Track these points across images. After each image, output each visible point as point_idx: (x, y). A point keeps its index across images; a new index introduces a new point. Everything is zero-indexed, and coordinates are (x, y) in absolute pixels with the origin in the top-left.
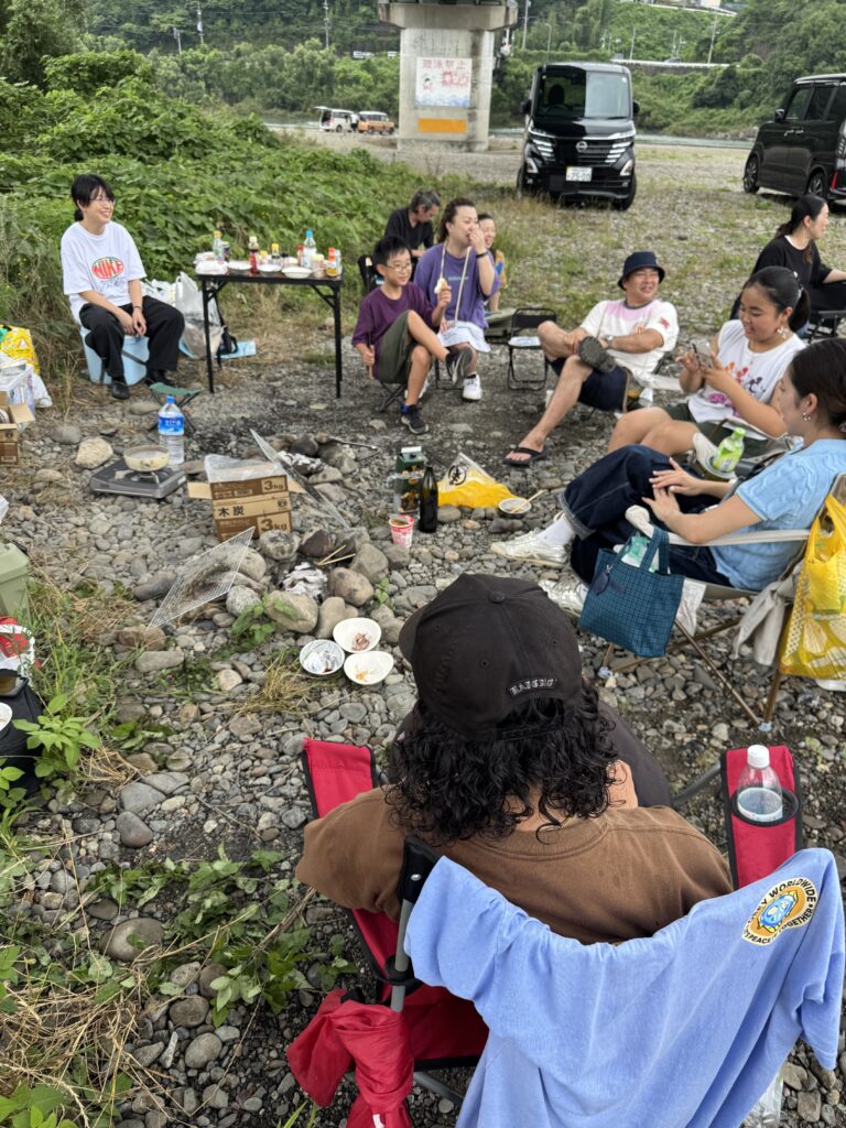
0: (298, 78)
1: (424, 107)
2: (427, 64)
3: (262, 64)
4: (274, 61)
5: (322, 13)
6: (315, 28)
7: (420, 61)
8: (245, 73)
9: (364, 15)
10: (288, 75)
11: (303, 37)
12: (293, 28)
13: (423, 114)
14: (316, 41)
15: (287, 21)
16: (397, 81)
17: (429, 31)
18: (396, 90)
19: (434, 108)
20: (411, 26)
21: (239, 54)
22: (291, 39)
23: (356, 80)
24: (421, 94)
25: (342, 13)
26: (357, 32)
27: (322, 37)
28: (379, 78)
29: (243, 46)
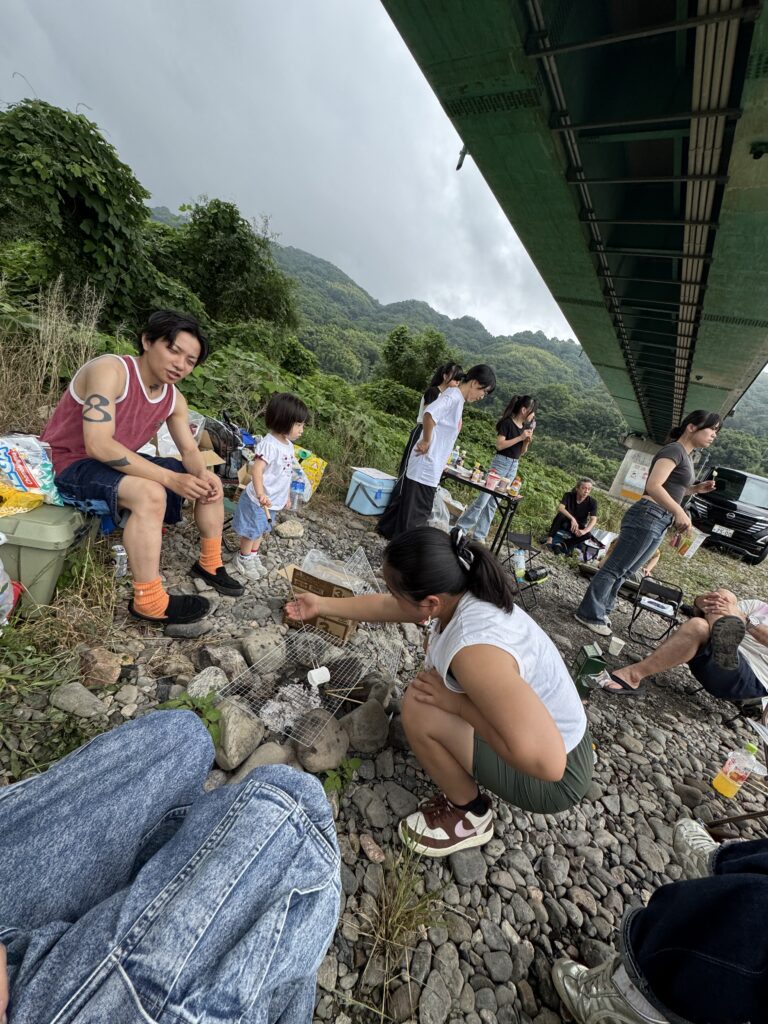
0: (567, 457)
1: (627, 485)
2: (637, 467)
3: (553, 446)
4: (559, 447)
5: (591, 435)
6: (585, 440)
7: (633, 465)
8: (543, 448)
9: (612, 442)
10: (563, 455)
11: (576, 442)
12: (574, 437)
13: (625, 488)
14: (583, 445)
15: (573, 434)
16: (616, 471)
17: (644, 454)
18: (614, 476)
19: (632, 487)
20: (634, 449)
21: (544, 440)
22: (570, 441)
23: (596, 466)
24: (628, 479)
25: (601, 438)
26: (605, 447)
27: (587, 445)
28: (607, 468)
29: (547, 438)
